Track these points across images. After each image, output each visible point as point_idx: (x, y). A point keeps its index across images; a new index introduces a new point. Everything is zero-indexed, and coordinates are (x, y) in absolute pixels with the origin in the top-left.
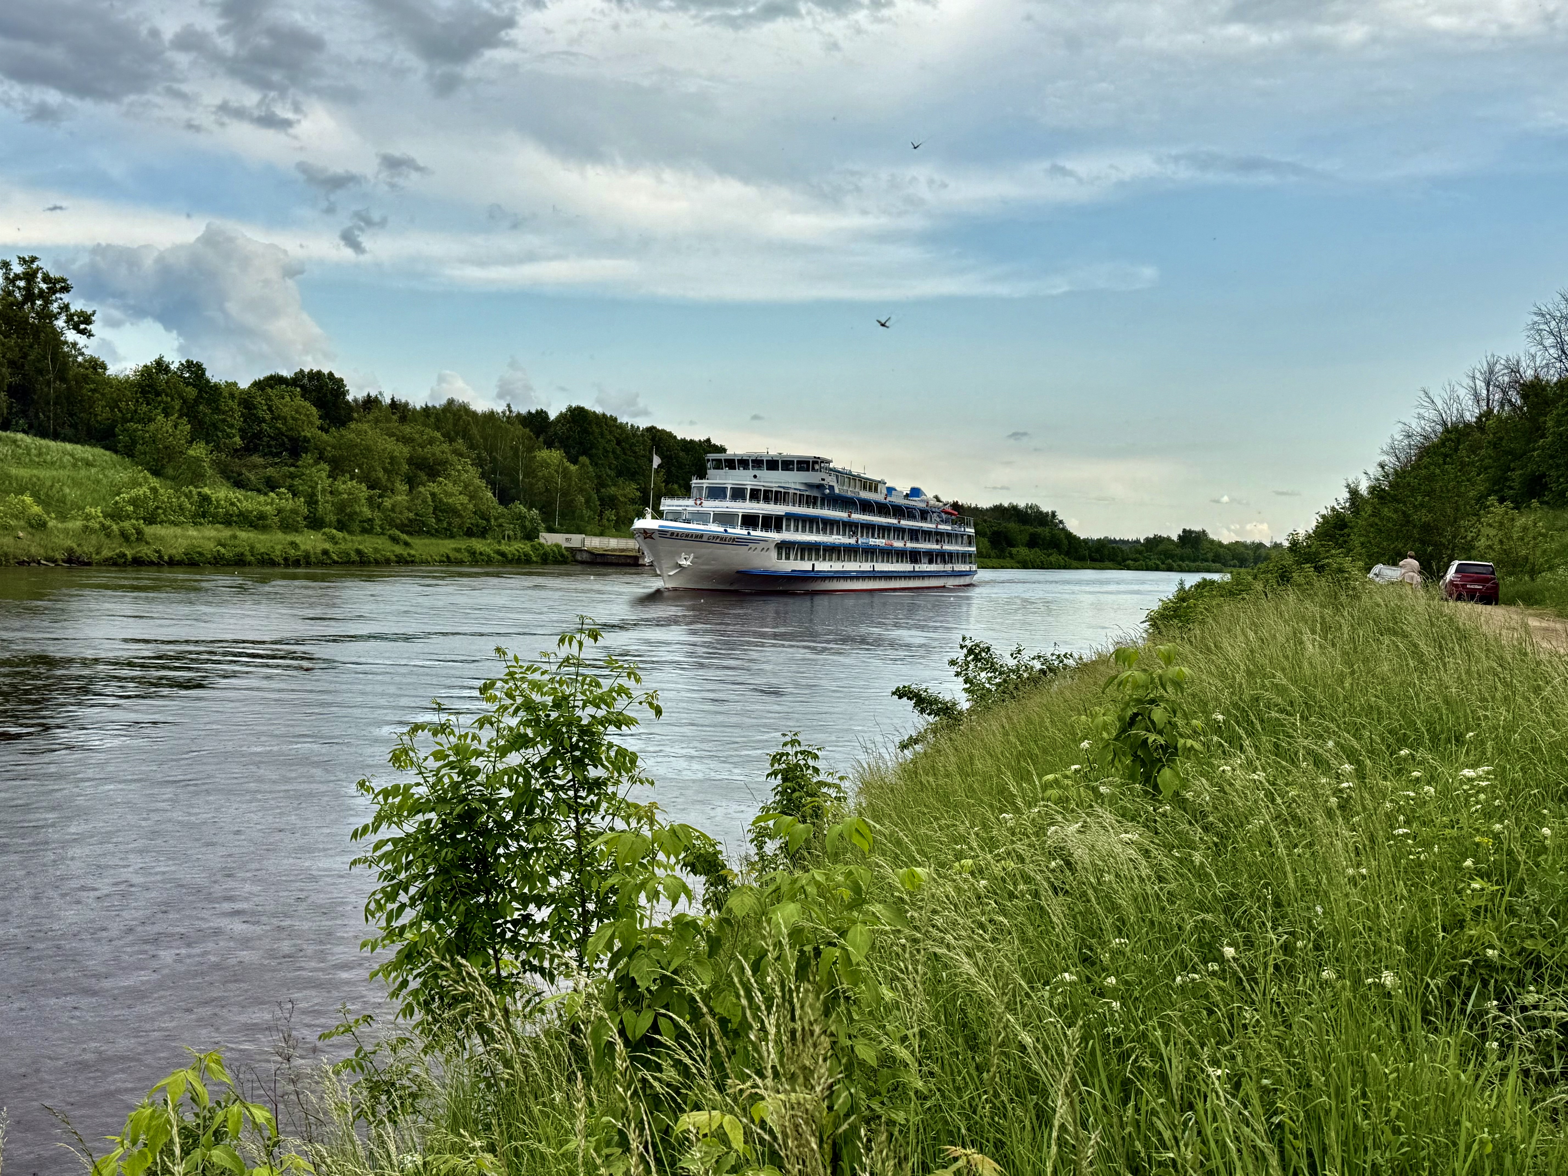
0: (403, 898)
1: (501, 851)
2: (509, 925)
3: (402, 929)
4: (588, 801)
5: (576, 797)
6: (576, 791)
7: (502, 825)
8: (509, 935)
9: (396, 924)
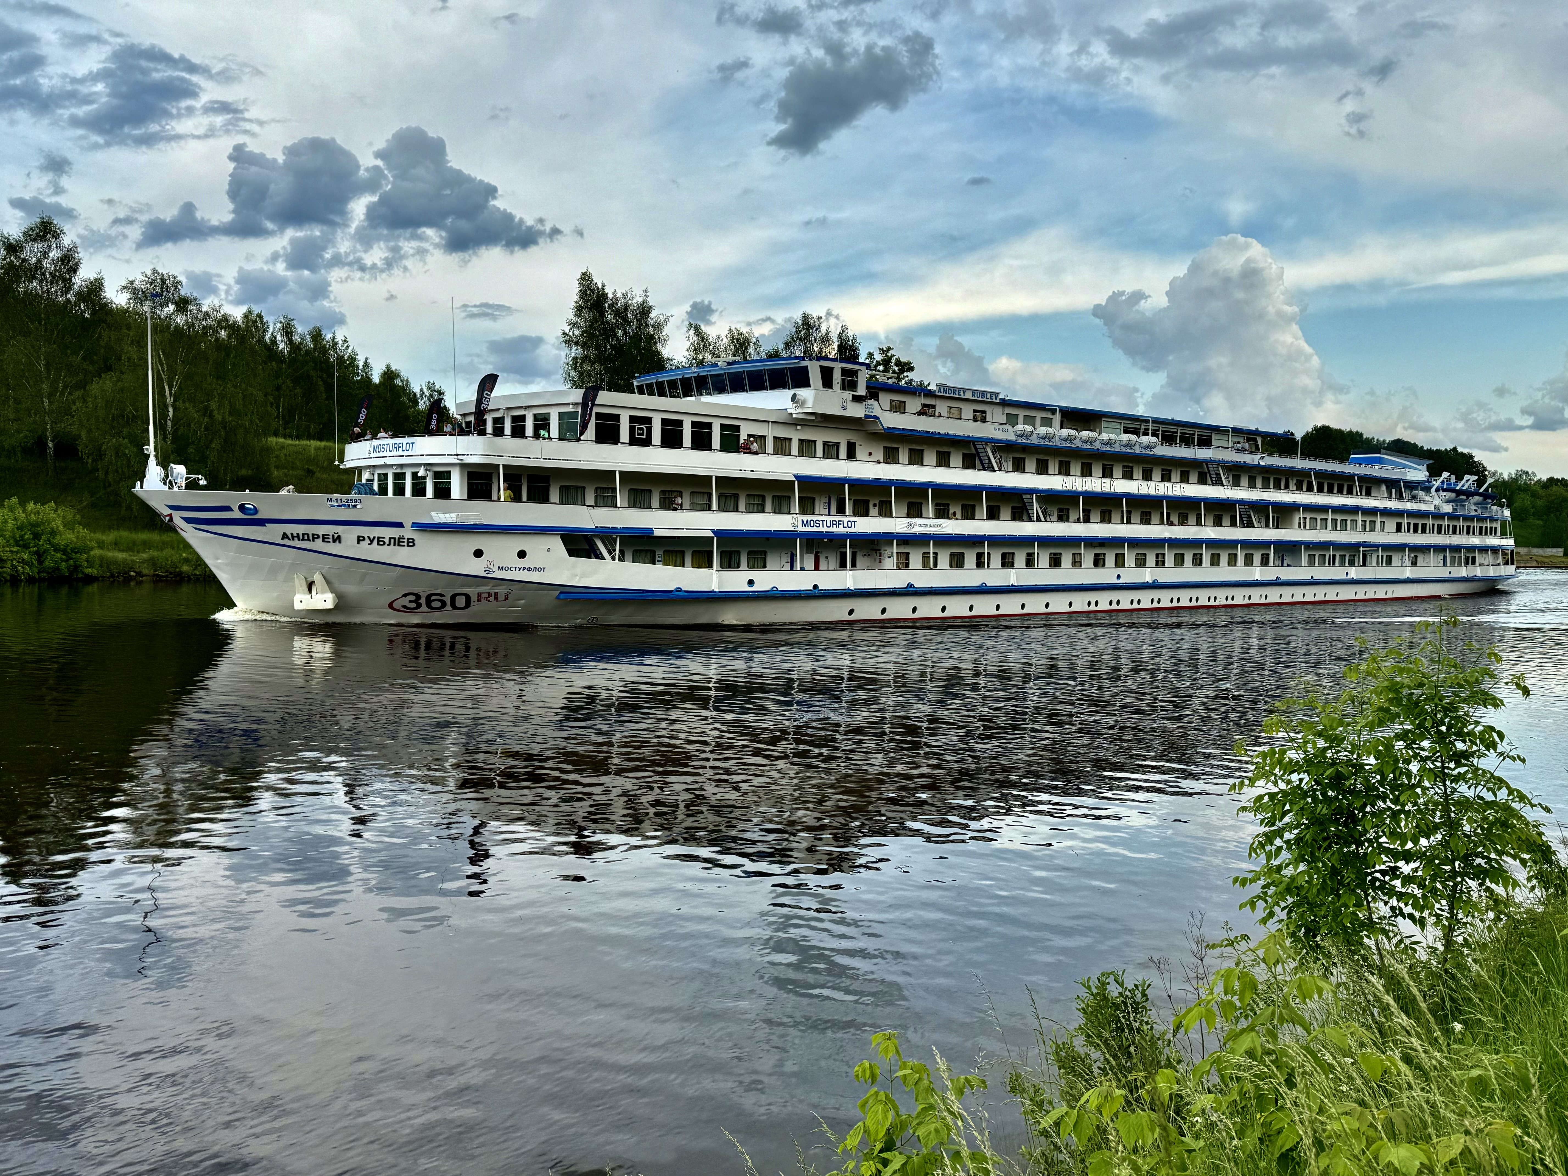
0: (1278, 842)
1: (1368, 809)
2: (1378, 875)
3: (1279, 868)
4: (1455, 772)
5: (1443, 767)
6: (1443, 762)
7: (1370, 788)
8: (1378, 884)
9: (1275, 862)
